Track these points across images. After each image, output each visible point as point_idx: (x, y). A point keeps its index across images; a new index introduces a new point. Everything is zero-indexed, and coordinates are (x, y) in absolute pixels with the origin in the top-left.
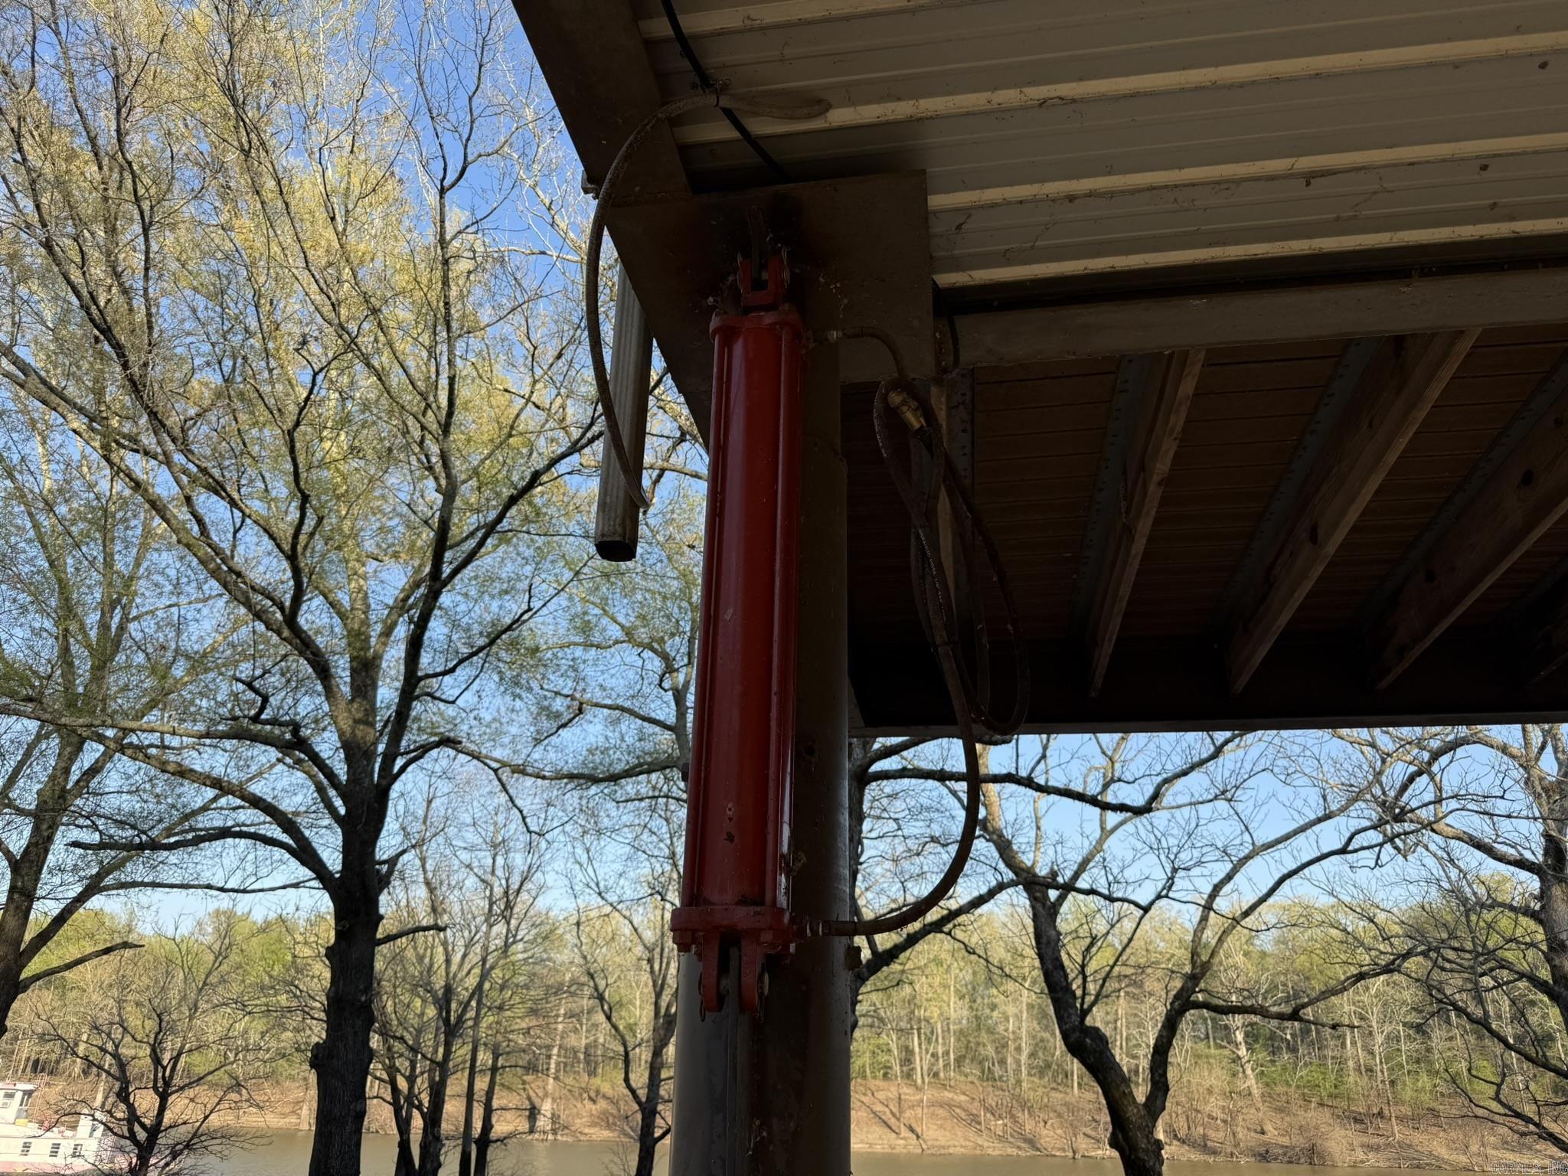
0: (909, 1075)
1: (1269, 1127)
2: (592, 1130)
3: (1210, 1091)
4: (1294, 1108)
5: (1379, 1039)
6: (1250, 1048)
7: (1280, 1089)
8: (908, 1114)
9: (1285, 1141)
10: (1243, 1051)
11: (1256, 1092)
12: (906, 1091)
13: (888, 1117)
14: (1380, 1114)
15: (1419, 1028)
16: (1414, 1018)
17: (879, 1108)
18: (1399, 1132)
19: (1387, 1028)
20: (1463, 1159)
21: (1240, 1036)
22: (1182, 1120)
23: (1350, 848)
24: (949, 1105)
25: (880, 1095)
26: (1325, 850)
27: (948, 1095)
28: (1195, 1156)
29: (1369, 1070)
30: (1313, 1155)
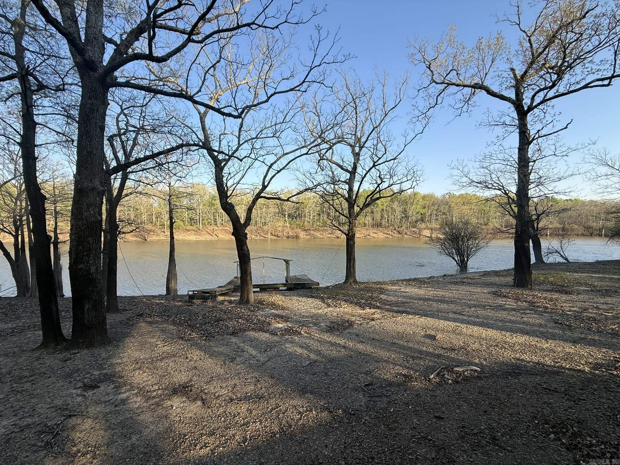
0: (216, 224)
1: (290, 232)
2: (132, 238)
3: (280, 226)
4: (295, 229)
5: (312, 216)
6: (288, 218)
7: (293, 225)
8: (215, 232)
9: (292, 235)
10: (287, 219)
11: (288, 226)
12: (216, 228)
13: (211, 232)
14: (310, 230)
15: (319, 215)
16: (318, 213)
17: (208, 231)
18: (312, 232)
19: (313, 214)
20: (322, 236)
21: (286, 216)
22: (274, 232)
23: (309, 153)
24: (225, 230)
25: (209, 228)
26: (302, 154)
27: (225, 228)
28: (276, 238)
29: (309, 222)
30: (297, 237)
